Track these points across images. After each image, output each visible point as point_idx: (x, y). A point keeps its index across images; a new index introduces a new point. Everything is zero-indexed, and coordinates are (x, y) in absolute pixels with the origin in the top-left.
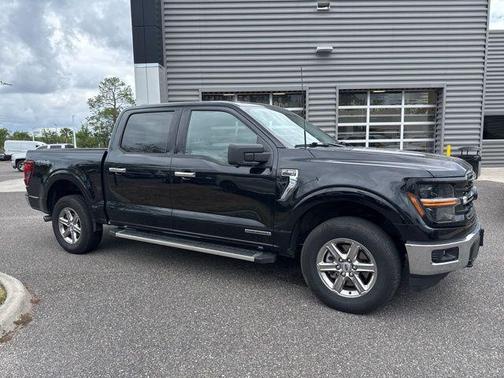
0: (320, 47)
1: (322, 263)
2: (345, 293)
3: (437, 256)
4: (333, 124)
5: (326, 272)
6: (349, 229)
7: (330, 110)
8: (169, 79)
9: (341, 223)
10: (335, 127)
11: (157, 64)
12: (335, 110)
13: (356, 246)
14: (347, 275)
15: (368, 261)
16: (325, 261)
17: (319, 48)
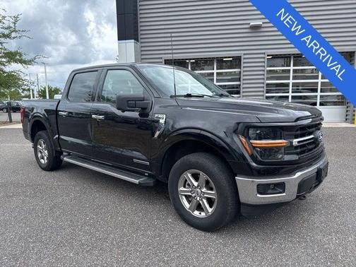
0: (253, 23)
1: (182, 189)
2: (196, 213)
3: (262, 189)
4: (262, 81)
5: (186, 196)
6: (197, 163)
7: (261, 71)
8: (142, 51)
9: (192, 158)
10: (263, 83)
11: (133, 41)
12: (264, 71)
13: (203, 176)
14: (198, 199)
15: (212, 189)
16: (185, 187)
17: (251, 24)
